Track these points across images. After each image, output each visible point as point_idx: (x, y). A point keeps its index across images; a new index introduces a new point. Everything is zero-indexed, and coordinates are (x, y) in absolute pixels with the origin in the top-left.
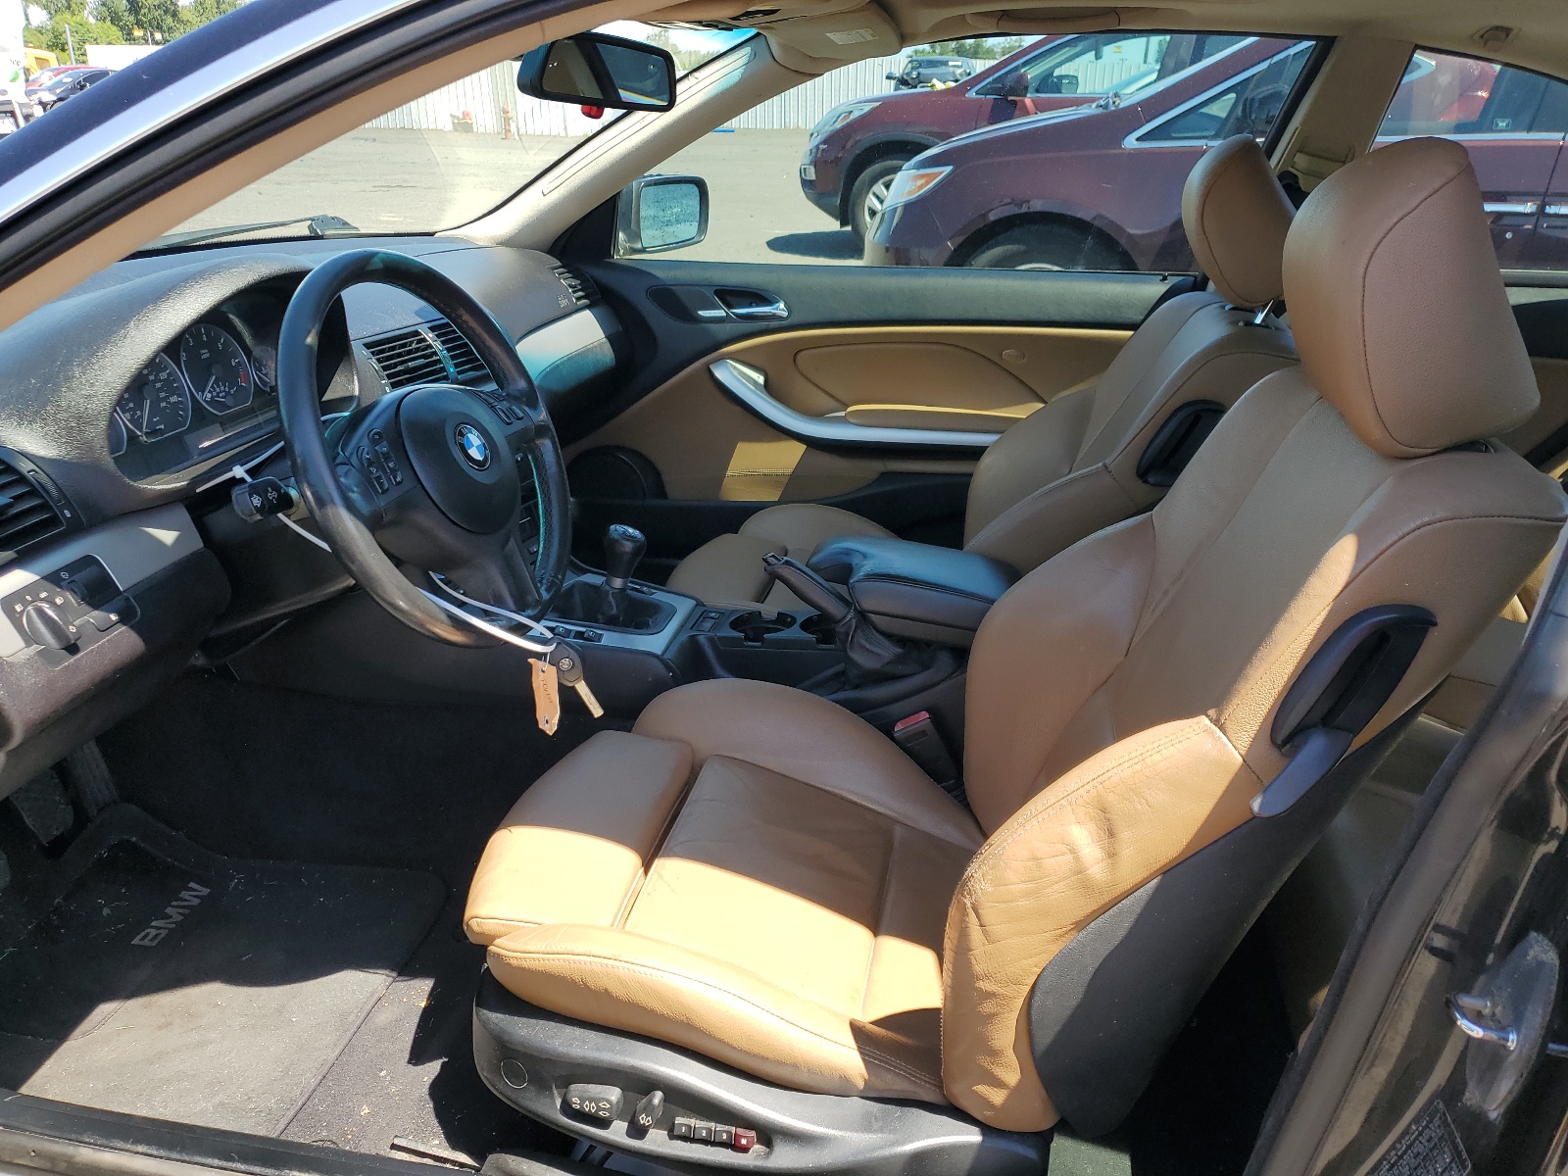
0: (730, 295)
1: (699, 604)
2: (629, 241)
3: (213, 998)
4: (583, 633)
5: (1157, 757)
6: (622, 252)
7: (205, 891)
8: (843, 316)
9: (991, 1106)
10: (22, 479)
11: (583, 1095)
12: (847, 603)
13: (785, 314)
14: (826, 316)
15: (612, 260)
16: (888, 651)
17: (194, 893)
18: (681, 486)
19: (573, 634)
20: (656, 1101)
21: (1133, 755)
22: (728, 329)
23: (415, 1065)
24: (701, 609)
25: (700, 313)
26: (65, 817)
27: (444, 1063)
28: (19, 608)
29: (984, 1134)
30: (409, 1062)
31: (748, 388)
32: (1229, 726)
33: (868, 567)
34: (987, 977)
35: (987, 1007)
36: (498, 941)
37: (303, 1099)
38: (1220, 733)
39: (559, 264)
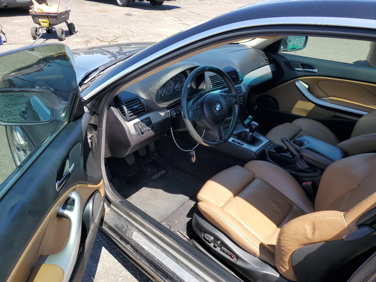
0: (304, 66)
1: (270, 141)
2: (284, 48)
3: (160, 192)
4: (240, 143)
5: (328, 218)
6: (281, 51)
7: (165, 172)
8: (332, 75)
9: (283, 272)
10: (141, 103)
11: (207, 236)
12: (298, 152)
13: (317, 72)
14: (328, 74)
15: (278, 53)
16: (306, 166)
17: (163, 172)
18: (282, 108)
19: (238, 142)
20: (219, 243)
21: (324, 215)
22: (302, 73)
23: (187, 217)
24: (270, 143)
25: (296, 69)
26: (145, 153)
27: (191, 219)
28: (136, 125)
29: (280, 276)
30: (186, 216)
31: (303, 88)
32: (346, 217)
33: (307, 145)
34: (283, 247)
35: (283, 252)
36: (200, 202)
37: (167, 216)
38: (344, 218)
39: (265, 54)
